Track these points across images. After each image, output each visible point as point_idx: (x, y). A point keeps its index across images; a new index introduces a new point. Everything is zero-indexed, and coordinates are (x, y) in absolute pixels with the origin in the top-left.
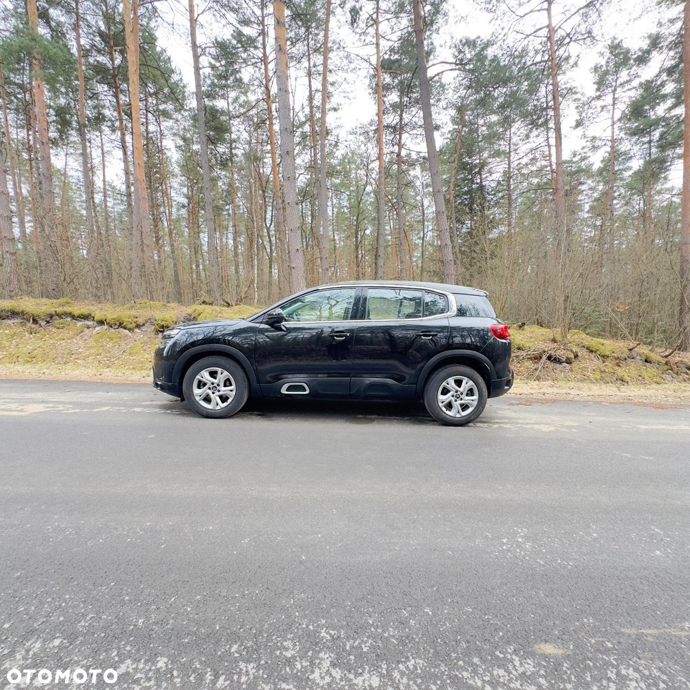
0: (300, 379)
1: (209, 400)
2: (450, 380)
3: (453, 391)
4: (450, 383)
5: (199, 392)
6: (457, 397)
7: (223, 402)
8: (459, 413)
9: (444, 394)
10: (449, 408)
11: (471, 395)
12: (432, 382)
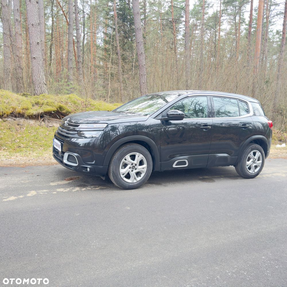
1: (128, 176)
2: (252, 153)
3: (252, 158)
4: (251, 154)
5: (123, 171)
6: (254, 162)
7: (137, 177)
8: (254, 171)
9: (248, 160)
10: (250, 168)
11: (259, 160)
12: (245, 154)
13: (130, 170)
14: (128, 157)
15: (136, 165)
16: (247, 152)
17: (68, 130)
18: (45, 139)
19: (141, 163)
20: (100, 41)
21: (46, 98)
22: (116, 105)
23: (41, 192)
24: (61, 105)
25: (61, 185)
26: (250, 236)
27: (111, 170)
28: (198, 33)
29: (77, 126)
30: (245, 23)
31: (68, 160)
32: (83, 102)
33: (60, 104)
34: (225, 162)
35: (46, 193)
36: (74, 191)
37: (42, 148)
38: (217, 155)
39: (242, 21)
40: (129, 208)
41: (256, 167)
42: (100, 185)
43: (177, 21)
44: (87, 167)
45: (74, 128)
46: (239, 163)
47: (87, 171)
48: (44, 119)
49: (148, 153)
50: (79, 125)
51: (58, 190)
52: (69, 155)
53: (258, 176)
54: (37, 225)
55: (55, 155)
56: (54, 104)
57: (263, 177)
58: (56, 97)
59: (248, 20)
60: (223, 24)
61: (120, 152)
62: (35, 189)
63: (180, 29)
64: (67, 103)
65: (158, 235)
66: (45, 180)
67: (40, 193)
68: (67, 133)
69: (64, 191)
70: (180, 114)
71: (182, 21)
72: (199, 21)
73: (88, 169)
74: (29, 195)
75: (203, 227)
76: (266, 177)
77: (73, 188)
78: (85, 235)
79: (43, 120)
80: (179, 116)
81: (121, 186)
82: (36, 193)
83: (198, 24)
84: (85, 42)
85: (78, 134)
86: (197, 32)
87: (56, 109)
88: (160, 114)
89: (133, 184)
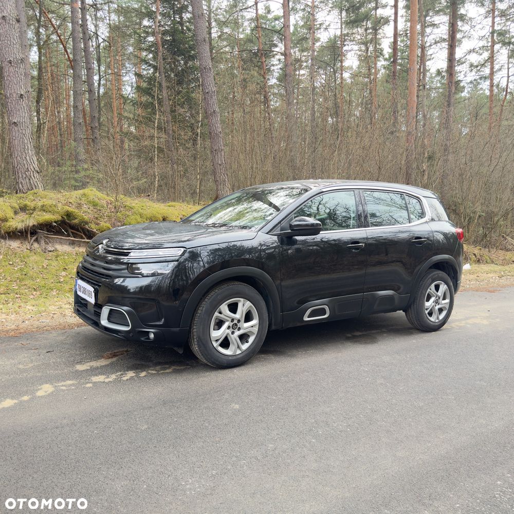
0: (318, 304)
1: (225, 343)
2: (433, 286)
3: (434, 296)
4: (432, 289)
5: (217, 334)
6: (437, 302)
7: (242, 344)
8: (438, 318)
9: (428, 300)
10: (430, 314)
11: (444, 299)
12: (421, 290)
13: (229, 331)
14: (224, 308)
15: (239, 321)
16: (424, 286)
17: (107, 263)
18: (41, 275)
19: (248, 317)
20: (129, 89)
21: (39, 198)
22: (172, 206)
23: (63, 386)
24: (70, 209)
25: (97, 368)
26: (464, 443)
27: (195, 333)
28: (304, 75)
29: (126, 254)
30: (384, 56)
31: (109, 319)
32: (109, 202)
33: (67, 208)
34: (390, 305)
35: (73, 388)
36: (125, 379)
37: (38, 293)
38: (378, 294)
39: (379, 53)
40: (237, 406)
41: (441, 310)
42: (171, 363)
43: (267, 53)
44: (148, 332)
45: (117, 258)
46: (412, 306)
47: (149, 338)
48: (37, 238)
49: (259, 298)
50: (130, 253)
51: (95, 379)
52: (111, 310)
53: (444, 327)
54: (71, 457)
55: (78, 311)
56: (56, 209)
57: (453, 328)
58: (59, 196)
59: (388, 52)
60: (347, 59)
61: (210, 300)
62: (49, 380)
63: (272, 68)
64: (79, 206)
65: (304, 457)
66: (63, 360)
67: (62, 388)
68: (104, 269)
69: (107, 380)
70: (313, 225)
71: (275, 53)
72: (305, 54)
73: (152, 336)
74: (40, 393)
75: (379, 432)
76: (458, 328)
77: (122, 373)
78: (168, 469)
79: (37, 240)
80: (312, 227)
81: (213, 363)
82: (53, 389)
83: (303, 58)
84: (102, 91)
85: (127, 269)
86: (302, 72)
87: (60, 218)
88: (277, 225)
89: (234, 358)
